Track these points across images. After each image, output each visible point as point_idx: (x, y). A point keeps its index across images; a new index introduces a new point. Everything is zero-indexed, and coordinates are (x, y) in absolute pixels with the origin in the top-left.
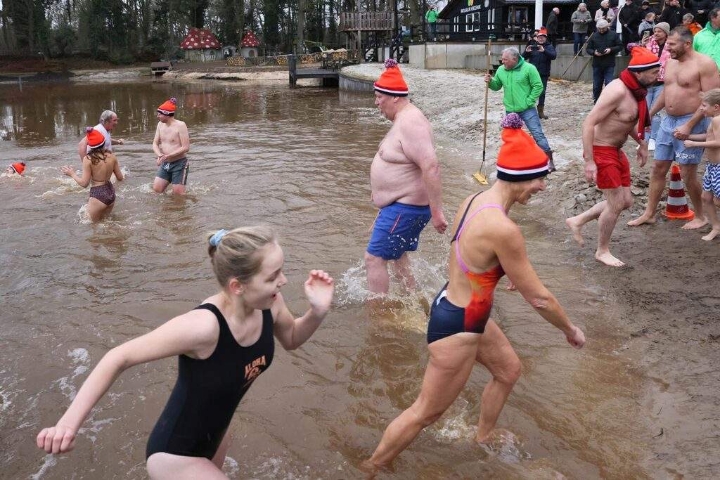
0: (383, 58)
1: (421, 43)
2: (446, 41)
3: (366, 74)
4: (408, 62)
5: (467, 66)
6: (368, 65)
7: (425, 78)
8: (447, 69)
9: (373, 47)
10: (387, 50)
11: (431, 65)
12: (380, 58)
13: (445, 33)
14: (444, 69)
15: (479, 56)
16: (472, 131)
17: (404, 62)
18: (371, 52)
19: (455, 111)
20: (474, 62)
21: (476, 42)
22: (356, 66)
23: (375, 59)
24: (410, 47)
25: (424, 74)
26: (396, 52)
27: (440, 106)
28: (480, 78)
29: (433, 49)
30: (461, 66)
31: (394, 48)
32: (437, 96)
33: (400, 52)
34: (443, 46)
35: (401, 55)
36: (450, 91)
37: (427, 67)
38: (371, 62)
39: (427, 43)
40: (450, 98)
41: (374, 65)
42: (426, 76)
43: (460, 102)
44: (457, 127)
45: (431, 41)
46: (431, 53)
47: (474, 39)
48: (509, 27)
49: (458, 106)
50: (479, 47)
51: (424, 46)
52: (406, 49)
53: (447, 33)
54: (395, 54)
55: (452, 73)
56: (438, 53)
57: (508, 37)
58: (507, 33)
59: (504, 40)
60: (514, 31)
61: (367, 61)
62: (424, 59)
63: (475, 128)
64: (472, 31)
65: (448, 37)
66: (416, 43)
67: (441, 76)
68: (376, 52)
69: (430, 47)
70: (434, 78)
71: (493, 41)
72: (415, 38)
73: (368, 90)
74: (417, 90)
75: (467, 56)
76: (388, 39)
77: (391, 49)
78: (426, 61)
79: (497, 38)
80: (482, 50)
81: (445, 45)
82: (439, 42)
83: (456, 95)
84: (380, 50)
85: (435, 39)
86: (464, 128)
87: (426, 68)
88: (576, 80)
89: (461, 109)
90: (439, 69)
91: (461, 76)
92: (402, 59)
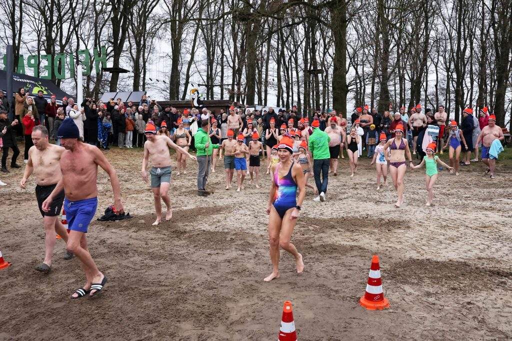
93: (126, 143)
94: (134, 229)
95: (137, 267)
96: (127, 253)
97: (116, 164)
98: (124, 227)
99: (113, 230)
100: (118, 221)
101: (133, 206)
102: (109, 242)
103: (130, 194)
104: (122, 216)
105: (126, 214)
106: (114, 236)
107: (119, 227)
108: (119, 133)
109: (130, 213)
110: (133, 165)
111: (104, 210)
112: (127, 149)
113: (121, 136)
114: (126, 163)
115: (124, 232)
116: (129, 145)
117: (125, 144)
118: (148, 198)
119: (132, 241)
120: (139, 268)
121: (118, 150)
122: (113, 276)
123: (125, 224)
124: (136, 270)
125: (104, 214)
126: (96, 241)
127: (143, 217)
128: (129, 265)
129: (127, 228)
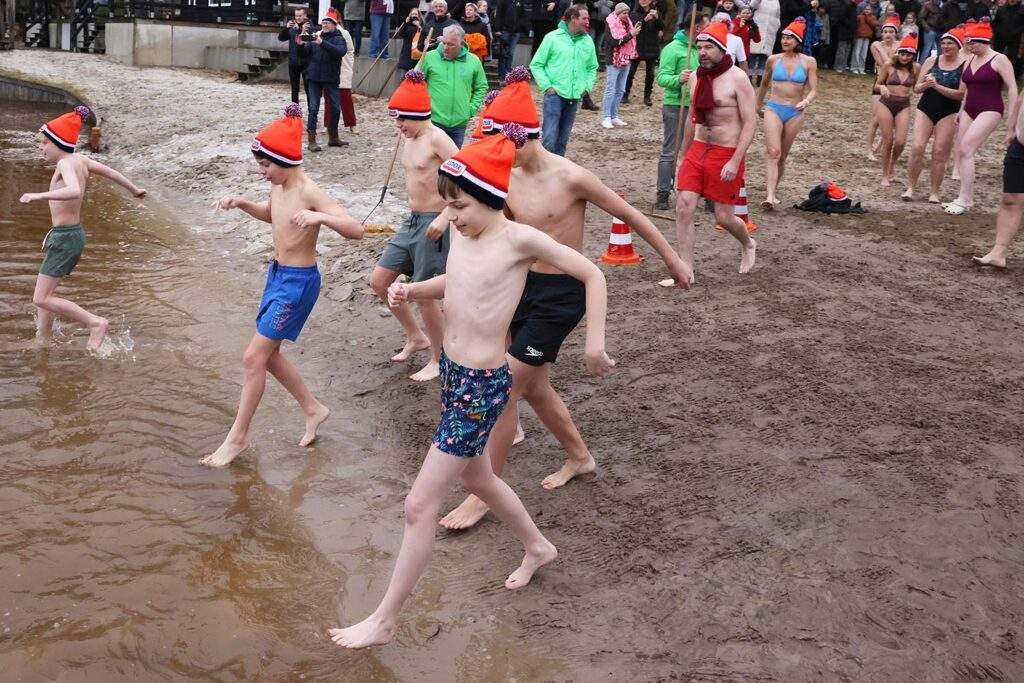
0: (59, 42)
1: (128, 20)
2: (174, 20)
3: (23, 70)
4: (103, 52)
5: (207, 64)
6: (30, 53)
7: (132, 82)
8: (172, 67)
9: (40, 21)
10: (66, 29)
11: (143, 59)
12: (53, 42)
13: (173, 7)
14: (167, 67)
15: (228, 48)
16: (202, 176)
17: (96, 52)
18: (36, 28)
19: (177, 141)
20: (217, 59)
21: (224, 24)
22: (5, 54)
23: (44, 42)
24: (107, 25)
25: (131, 75)
26: (82, 31)
27: (152, 131)
28: (224, 86)
29: (148, 33)
30: (197, 64)
31: (79, 25)
32: (151, 115)
33: (90, 34)
34: (167, 28)
35: (92, 39)
36: (175, 107)
37: (137, 64)
38: (34, 49)
39: (138, 20)
40: (171, 119)
41: (39, 53)
42: (135, 78)
43: (189, 125)
44: (178, 168)
45: (145, 17)
46: (144, 39)
47: (219, 19)
48: (280, 4)
49: (184, 131)
50: (229, 34)
51: (132, 25)
52: (100, 28)
53: (178, 7)
54: (81, 37)
55: (180, 76)
56: (157, 40)
57: (277, 20)
58: (276, 12)
59: (273, 24)
60: (286, 11)
61: (28, 46)
62: (131, 51)
63: (207, 170)
64: (217, 5)
65: (178, 12)
66: (117, 19)
67: (161, 80)
68: (45, 31)
69: (144, 28)
70: (147, 81)
71: (255, 24)
72: (120, 11)
73: (26, 98)
74: (115, 101)
75: (208, 48)
76: (68, 8)
77: (73, 26)
78: (134, 52)
79: (259, 21)
80: (233, 39)
81: (169, 27)
82: (160, 19)
83: (183, 113)
84: (53, 26)
85: (152, 15)
86: (189, 170)
87: (135, 64)
88: (377, 96)
89: (189, 137)
90: (160, 67)
91: (195, 82)
92: (92, 46)
93: (853, 63)
94: (870, 236)
95: (884, 311)
96: (860, 278)
97: (828, 104)
98: (850, 227)
99: (828, 232)
100: (836, 215)
101: (866, 191)
102: (821, 251)
103: (858, 167)
104: (844, 207)
105: (853, 204)
106: (830, 242)
107: (840, 226)
108: (840, 44)
109: (863, 205)
110: (867, 109)
111: (809, 191)
112: (854, 76)
113: (843, 48)
114: (850, 103)
115: (852, 239)
116: (858, 69)
117: (849, 65)
118: (901, 180)
119: (869, 259)
120: (887, 313)
121: (835, 77)
122: (831, 318)
123: (852, 222)
124: (879, 315)
125: (807, 197)
126: (796, 247)
127: (890, 216)
128: (866, 303)
129: (856, 231)
